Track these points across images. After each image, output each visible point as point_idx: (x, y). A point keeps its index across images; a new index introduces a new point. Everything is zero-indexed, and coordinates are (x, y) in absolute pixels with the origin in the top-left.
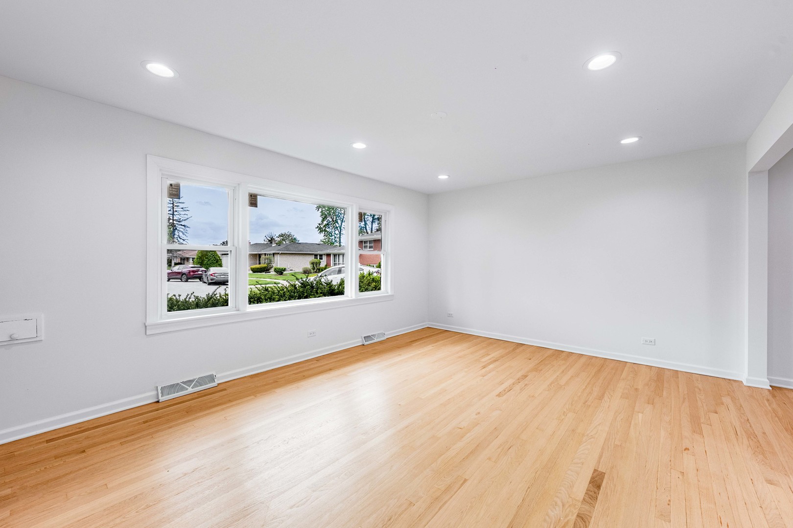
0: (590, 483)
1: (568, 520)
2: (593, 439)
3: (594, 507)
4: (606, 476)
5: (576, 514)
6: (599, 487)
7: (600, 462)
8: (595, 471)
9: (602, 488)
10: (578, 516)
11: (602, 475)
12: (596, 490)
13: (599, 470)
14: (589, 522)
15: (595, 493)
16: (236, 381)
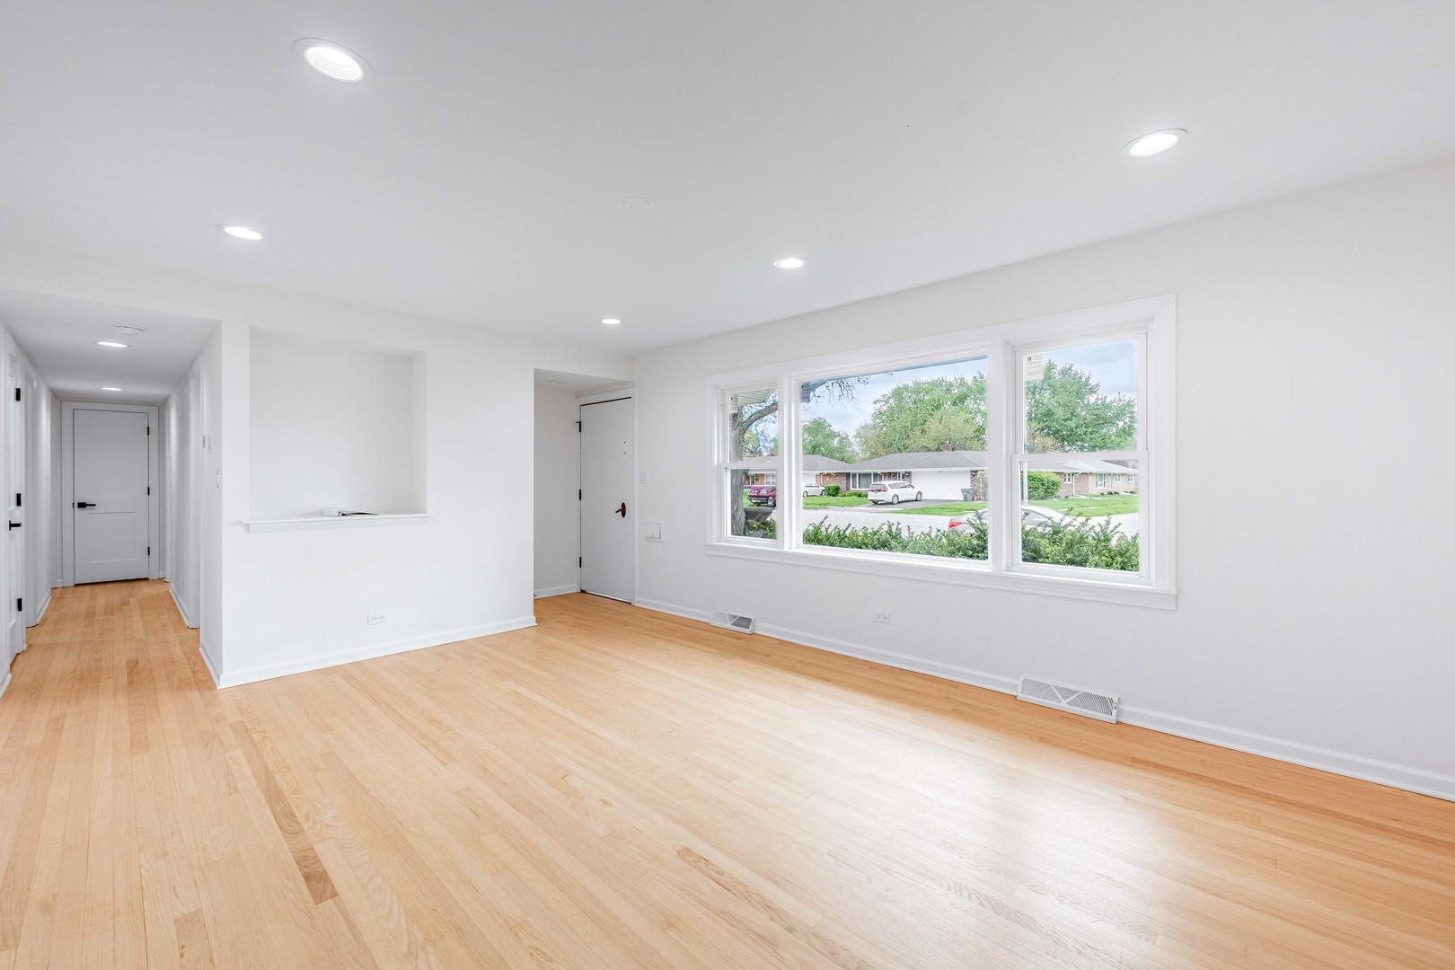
0: (324, 871)
1: (308, 821)
2: (404, 949)
3: (292, 852)
4: (311, 901)
5: (306, 831)
6: (307, 877)
7: (341, 913)
8: (335, 894)
9: (302, 879)
10: (303, 831)
11: (319, 897)
12: (306, 870)
13: (330, 902)
14: (285, 837)
15: (306, 866)
16: (762, 638)
